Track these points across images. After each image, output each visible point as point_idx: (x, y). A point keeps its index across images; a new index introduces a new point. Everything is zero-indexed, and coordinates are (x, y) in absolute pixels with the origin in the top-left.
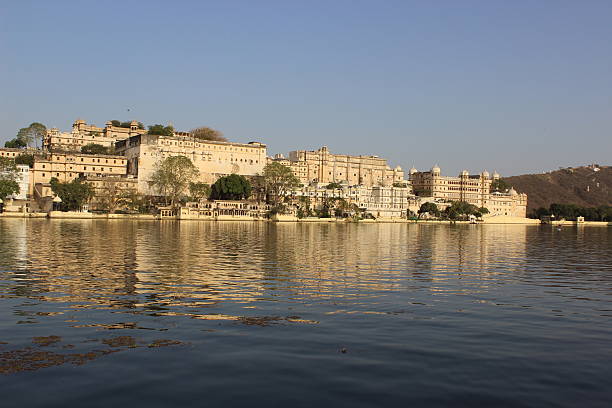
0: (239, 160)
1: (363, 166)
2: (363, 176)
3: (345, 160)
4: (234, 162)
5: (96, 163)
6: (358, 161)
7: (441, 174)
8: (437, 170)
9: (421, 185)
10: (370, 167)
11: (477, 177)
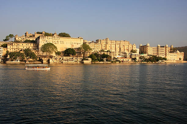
0: (73, 43)
1: (121, 44)
2: (121, 47)
3: (115, 42)
4: (72, 44)
5: (27, 45)
6: (119, 42)
7: (150, 46)
8: (149, 45)
9: (143, 50)
10: (124, 44)
11: (164, 47)
